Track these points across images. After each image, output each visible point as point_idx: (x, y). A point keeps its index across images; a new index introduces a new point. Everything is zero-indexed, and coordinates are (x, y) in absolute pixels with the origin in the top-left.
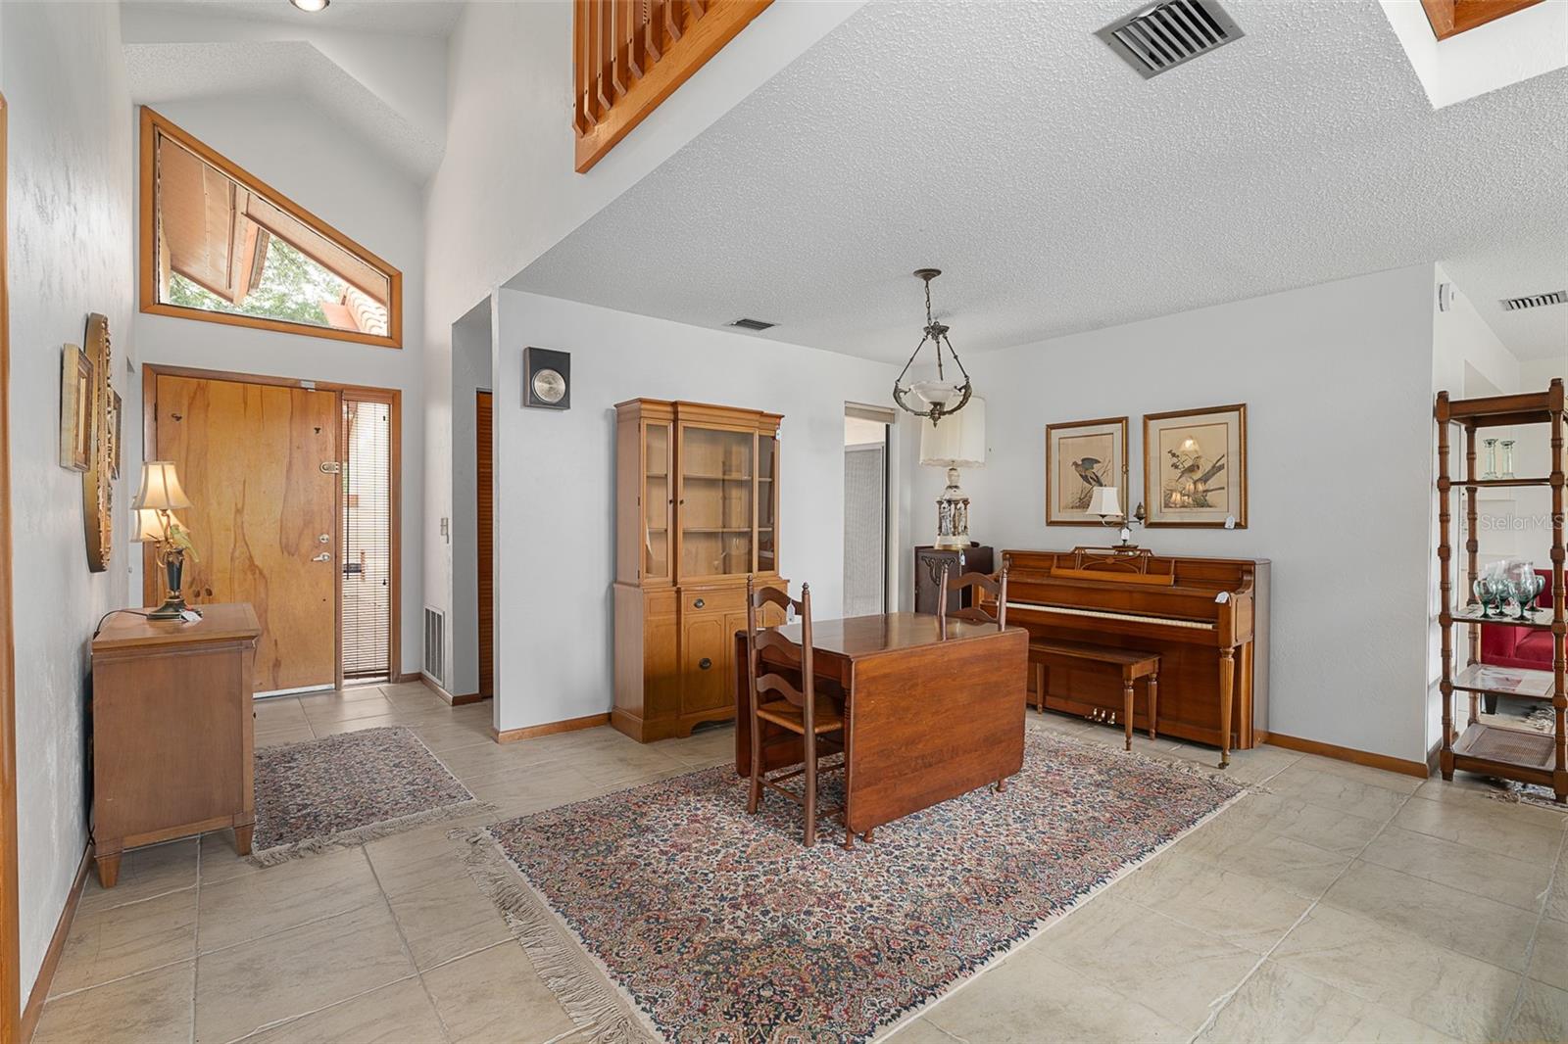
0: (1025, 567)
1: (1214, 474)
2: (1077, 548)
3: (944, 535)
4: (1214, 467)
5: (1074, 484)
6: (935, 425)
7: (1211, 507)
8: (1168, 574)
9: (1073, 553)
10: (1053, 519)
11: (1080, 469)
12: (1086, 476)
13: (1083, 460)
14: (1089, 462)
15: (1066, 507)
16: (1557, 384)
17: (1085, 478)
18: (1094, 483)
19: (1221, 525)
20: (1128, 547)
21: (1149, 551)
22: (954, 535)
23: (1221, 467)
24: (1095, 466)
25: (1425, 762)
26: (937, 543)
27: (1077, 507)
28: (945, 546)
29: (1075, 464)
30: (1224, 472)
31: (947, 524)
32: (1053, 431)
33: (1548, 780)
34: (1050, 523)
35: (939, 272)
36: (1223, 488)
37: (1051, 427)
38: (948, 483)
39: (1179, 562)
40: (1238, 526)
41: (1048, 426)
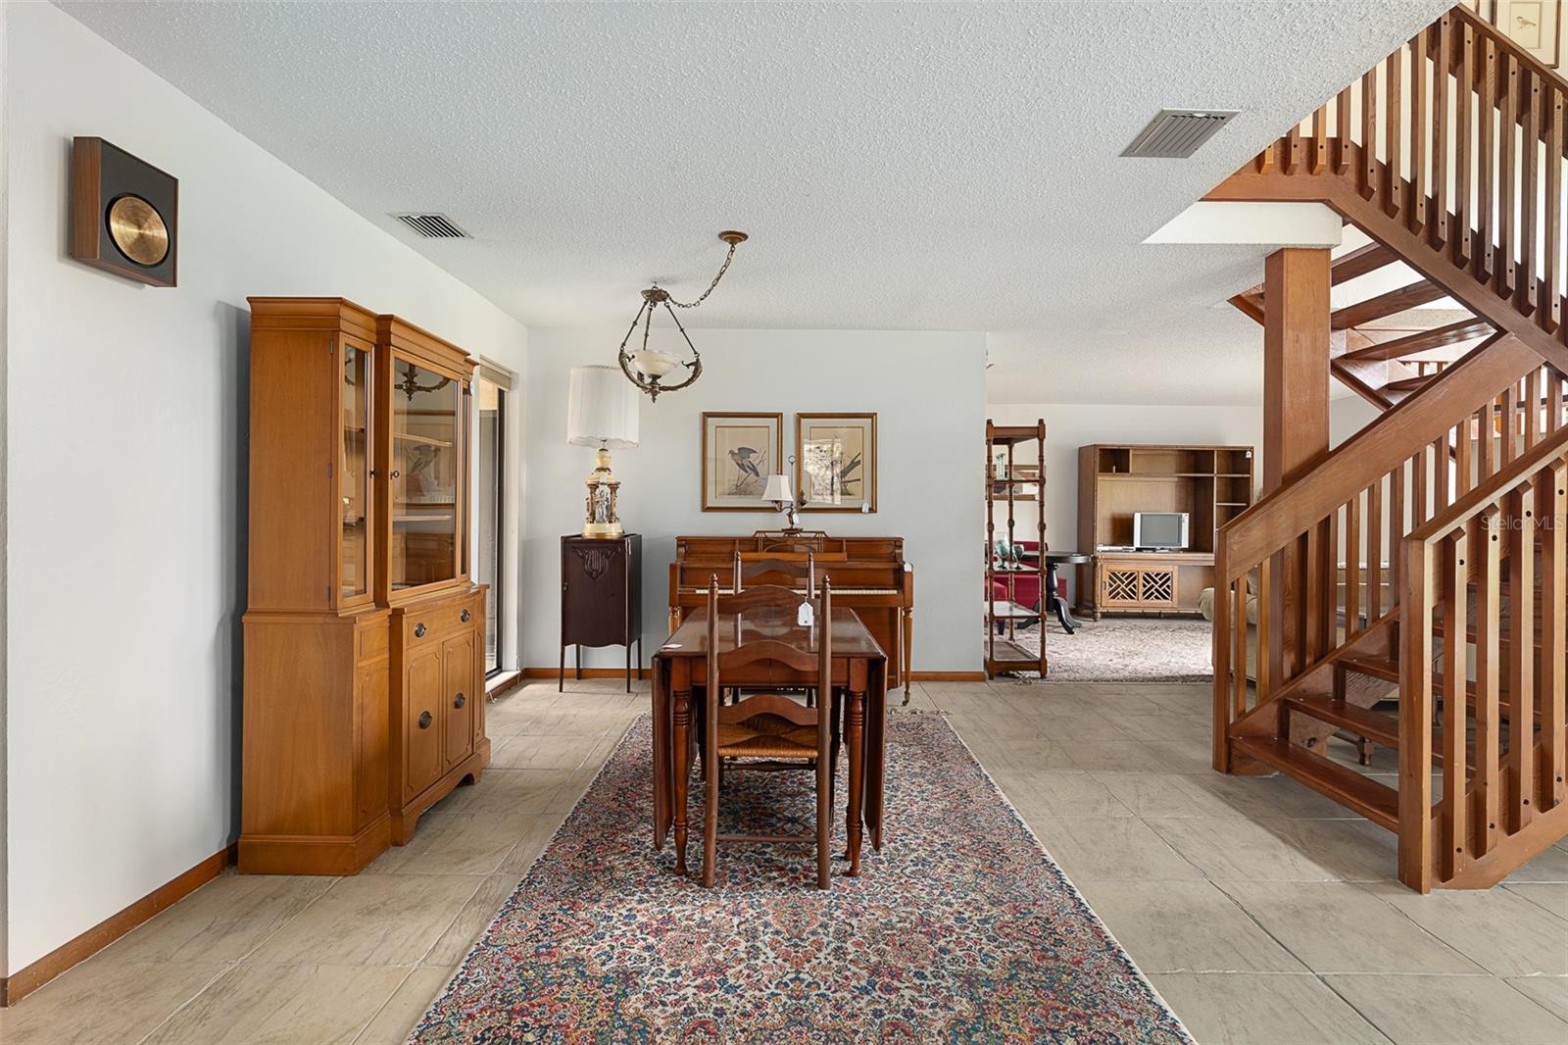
0: (704, 552)
1: (852, 468)
2: (757, 532)
3: (598, 522)
4: (852, 462)
5: (731, 473)
6: (654, 400)
7: (849, 495)
8: (841, 551)
9: (754, 537)
10: (708, 505)
11: (736, 457)
12: (743, 464)
13: (739, 449)
14: (745, 452)
15: (721, 494)
16: (1041, 422)
17: (742, 466)
18: (750, 471)
19: (859, 510)
20: (796, 529)
21: (823, 532)
22: (610, 522)
23: (859, 463)
24: (751, 455)
25: (982, 670)
26: (589, 531)
27: (733, 494)
28: (598, 534)
29: (731, 452)
30: (860, 466)
31: (600, 511)
32: (709, 419)
33: (1036, 666)
34: (706, 509)
35: (745, 237)
36: (859, 480)
37: (707, 415)
38: (599, 465)
39: (849, 540)
40: (872, 510)
41: (704, 413)
